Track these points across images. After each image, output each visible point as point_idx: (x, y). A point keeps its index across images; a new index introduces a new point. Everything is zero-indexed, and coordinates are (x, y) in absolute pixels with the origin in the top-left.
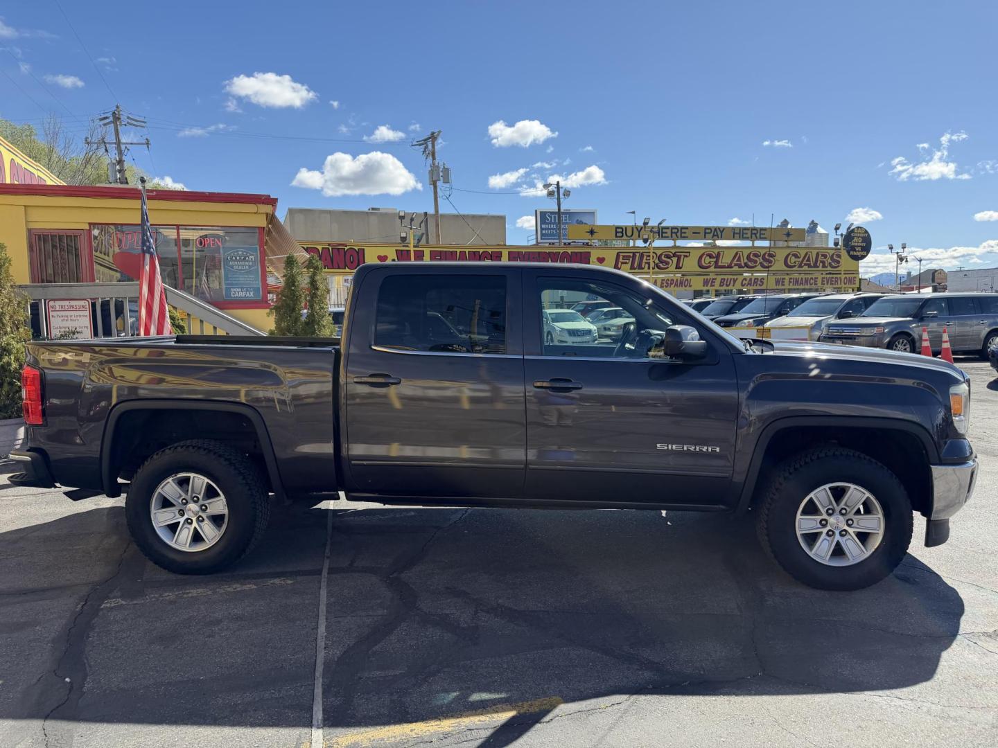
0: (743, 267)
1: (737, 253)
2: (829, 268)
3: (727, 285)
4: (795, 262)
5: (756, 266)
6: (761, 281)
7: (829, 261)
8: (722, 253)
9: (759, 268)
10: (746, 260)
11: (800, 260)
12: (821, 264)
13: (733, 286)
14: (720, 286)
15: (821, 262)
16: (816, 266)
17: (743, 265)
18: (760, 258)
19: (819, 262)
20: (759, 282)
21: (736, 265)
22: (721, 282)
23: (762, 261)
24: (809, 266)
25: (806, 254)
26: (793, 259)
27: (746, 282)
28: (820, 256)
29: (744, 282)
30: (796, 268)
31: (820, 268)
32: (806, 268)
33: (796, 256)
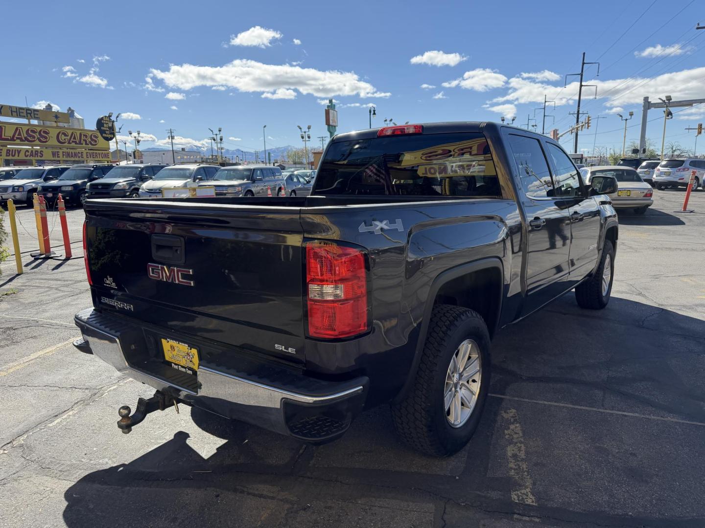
0: (25, 141)
1: (17, 129)
2: (90, 146)
3: (13, 156)
4: (65, 139)
5: (34, 141)
6: (40, 153)
7: (90, 140)
8: (4, 128)
9: (37, 142)
10: (25, 135)
11: (69, 138)
12: (84, 142)
13: (18, 156)
14: (7, 156)
15: (84, 140)
16: (80, 143)
17: (23, 139)
18: (37, 134)
19: (82, 140)
20: (39, 154)
21: (17, 138)
22: (7, 153)
23: (38, 136)
24: (76, 143)
25: (72, 134)
26: (63, 137)
27: (29, 154)
28: (82, 136)
29: (27, 153)
30: (66, 144)
31: (84, 145)
32: (73, 144)
33: (65, 135)
